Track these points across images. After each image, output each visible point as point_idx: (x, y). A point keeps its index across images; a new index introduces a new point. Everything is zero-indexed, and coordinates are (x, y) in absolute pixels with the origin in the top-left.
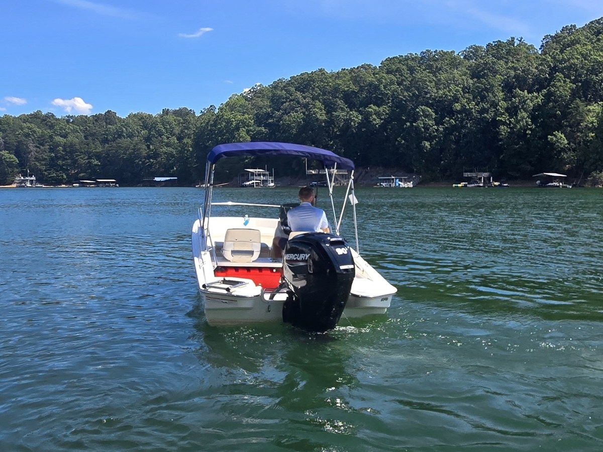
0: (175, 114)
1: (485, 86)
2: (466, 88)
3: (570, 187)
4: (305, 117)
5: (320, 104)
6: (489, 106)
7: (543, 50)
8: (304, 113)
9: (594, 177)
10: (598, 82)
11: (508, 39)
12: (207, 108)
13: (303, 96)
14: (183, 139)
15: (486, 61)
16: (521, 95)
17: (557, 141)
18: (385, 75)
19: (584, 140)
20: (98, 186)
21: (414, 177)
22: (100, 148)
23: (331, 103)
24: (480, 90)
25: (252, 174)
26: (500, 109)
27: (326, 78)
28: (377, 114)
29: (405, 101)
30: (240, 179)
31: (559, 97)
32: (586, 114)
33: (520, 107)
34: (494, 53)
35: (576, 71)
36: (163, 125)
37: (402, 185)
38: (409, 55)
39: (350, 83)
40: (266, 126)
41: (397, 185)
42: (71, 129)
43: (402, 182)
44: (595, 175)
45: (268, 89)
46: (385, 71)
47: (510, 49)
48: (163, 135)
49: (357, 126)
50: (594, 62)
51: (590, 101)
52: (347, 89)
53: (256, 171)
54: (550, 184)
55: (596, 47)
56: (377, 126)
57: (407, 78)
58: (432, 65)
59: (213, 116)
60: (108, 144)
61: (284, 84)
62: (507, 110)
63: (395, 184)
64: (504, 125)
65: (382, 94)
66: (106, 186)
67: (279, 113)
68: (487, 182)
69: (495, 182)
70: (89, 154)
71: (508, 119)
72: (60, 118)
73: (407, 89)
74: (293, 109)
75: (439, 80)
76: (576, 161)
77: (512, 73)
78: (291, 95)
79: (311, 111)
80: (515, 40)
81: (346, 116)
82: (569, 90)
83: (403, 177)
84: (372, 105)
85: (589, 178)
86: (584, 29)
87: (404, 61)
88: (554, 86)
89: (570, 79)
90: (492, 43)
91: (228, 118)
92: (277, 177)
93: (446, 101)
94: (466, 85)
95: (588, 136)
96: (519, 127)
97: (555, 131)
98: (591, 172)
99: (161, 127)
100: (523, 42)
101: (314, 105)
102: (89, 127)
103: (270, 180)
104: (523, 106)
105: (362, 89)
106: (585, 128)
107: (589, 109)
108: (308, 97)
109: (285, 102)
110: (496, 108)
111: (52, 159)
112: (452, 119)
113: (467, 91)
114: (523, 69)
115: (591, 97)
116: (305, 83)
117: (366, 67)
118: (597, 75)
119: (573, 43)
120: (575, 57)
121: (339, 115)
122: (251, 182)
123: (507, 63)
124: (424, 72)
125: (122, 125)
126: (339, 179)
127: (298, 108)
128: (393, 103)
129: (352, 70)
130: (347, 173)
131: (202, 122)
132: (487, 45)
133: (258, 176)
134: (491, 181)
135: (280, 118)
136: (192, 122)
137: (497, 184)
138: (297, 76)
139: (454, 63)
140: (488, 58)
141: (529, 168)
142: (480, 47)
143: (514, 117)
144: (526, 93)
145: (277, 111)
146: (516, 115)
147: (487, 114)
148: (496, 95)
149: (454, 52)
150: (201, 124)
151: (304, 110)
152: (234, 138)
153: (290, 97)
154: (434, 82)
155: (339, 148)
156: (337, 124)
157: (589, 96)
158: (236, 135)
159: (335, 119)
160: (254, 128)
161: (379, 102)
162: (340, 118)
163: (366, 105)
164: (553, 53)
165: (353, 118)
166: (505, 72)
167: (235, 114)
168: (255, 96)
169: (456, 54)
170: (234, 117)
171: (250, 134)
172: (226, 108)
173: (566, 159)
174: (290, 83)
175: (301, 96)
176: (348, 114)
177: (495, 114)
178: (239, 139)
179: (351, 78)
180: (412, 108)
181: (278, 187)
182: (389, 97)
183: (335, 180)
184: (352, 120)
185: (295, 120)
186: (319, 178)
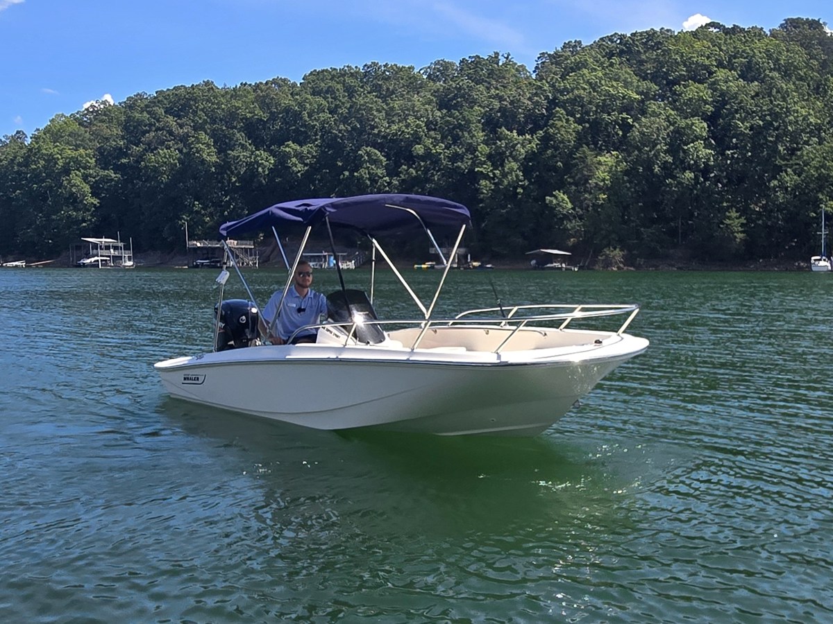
1: (457, 121)
2: (431, 122)
3: (576, 269)
4: (182, 157)
5: (207, 137)
6: (463, 149)
7: (537, 74)
8: (181, 151)
9: (607, 256)
10: (611, 123)
11: (490, 54)
12: (9, 135)
13: (178, 124)
15: (458, 84)
16: (509, 137)
17: (558, 204)
18: (309, 97)
19: (593, 204)
21: (357, 253)
23: (225, 136)
24: (451, 127)
25: (95, 246)
26: (480, 155)
27: (215, 97)
28: (299, 157)
29: (341, 138)
30: (73, 255)
31: (560, 142)
32: (596, 167)
33: (508, 153)
34: (470, 73)
35: (582, 106)
37: (340, 265)
38: (346, 68)
39: (255, 107)
40: (117, 169)
41: (332, 265)
44: (608, 252)
45: (118, 109)
46: (309, 90)
47: (492, 70)
49: (268, 174)
50: (605, 96)
51: (601, 149)
52: (251, 115)
53: (101, 242)
54: (549, 265)
55: (609, 74)
56: (299, 174)
57: (343, 103)
58: (380, 86)
59: (21, 148)
61: (146, 102)
62: (490, 157)
63: (329, 264)
64: (486, 179)
65: (304, 126)
67: (137, 149)
68: (463, 261)
69: (475, 261)
71: (491, 171)
73: (344, 120)
74: (162, 143)
75: (392, 109)
76: (583, 233)
77: (497, 104)
78: (158, 121)
79: (193, 148)
80: (500, 57)
81: (250, 157)
82: (574, 133)
83: (340, 254)
84: (290, 142)
85: (600, 258)
86: (592, 48)
87: (339, 77)
88: (553, 126)
89: (575, 117)
90: (467, 58)
91: (49, 153)
92: (138, 251)
93: (402, 140)
94: (431, 119)
95: (599, 199)
96: (506, 182)
97: (555, 191)
98: (603, 249)
100: (510, 61)
101: (197, 138)
103: (126, 256)
104: (511, 153)
105: (273, 117)
106: (595, 187)
107: (600, 161)
108: (187, 124)
109: (148, 132)
110: (473, 154)
112: (412, 168)
113: (433, 127)
114: (511, 98)
115: (602, 145)
116: (182, 102)
117: (280, 82)
118: (609, 115)
119: (578, 66)
120: (582, 87)
121: (239, 156)
122: (93, 259)
123: (488, 88)
124: (369, 95)
126: (241, 256)
127: (170, 141)
128: (324, 141)
129: (258, 86)
130: (253, 247)
132: (461, 62)
133: (104, 248)
134: (469, 260)
135: (140, 158)
137: (476, 264)
138: (168, 90)
139: (413, 84)
140: (463, 80)
141: (520, 240)
142: (452, 64)
143: (500, 169)
144: (515, 134)
145: (134, 145)
146: (502, 165)
147: (461, 162)
148: (474, 136)
149: (413, 68)
150: (1, 161)
151: (181, 145)
152: (61, 186)
153: (157, 124)
154: (384, 112)
155: (239, 208)
156: (236, 169)
157: (600, 142)
158: (65, 182)
159: (232, 162)
160: (97, 172)
161: (301, 139)
162: (241, 160)
163: (281, 143)
164: (552, 79)
165: (260, 162)
166: (486, 102)
167: (62, 147)
168: (96, 119)
169: (416, 71)
170: (60, 152)
171: (90, 181)
172: (44, 137)
173: (570, 230)
174: (156, 100)
175: (175, 123)
176: (252, 154)
177: (473, 162)
178: (71, 189)
179: (257, 99)
180: (352, 150)
181: (139, 267)
182: (316, 131)
183: (235, 257)
184: (259, 165)
185: (165, 160)
186: (208, 254)
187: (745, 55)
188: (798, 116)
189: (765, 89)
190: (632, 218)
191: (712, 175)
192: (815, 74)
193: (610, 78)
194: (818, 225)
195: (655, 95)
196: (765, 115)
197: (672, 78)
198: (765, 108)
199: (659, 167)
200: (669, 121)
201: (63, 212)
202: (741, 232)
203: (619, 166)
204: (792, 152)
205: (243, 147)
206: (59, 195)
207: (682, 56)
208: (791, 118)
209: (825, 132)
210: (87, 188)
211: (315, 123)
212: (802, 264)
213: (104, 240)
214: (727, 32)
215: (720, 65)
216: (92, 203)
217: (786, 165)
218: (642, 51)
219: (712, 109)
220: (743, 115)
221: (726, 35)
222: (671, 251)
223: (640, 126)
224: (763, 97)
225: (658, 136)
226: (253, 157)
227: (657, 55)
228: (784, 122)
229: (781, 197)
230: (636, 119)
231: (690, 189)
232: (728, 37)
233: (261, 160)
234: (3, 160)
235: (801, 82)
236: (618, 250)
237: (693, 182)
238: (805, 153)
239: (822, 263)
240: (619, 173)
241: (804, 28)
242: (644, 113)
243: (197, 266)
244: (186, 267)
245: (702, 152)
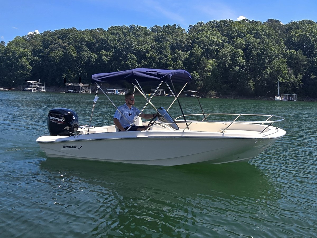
1: (161, 46)
2: (153, 46)
3: (200, 97)
4: (64, 54)
5: (73, 47)
6: (163, 56)
7: (189, 32)
8: (63, 52)
9: (210, 93)
10: (213, 50)
11: (173, 25)
13: (62, 42)
15: (162, 34)
16: (179, 53)
17: (195, 76)
18: (110, 35)
19: (206, 76)
21: (126, 89)
23: (80, 47)
24: (159, 48)
25: (31, 84)
26: (169, 58)
27: (76, 33)
28: (106, 56)
29: (121, 50)
31: (196, 55)
32: (207, 64)
34: (166, 31)
35: (203, 44)
37: (120, 93)
38: (123, 26)
39: (91, 38)
40: (39, 57)
41: (117, 93)
44: (211, 92)
45: (40, 36)
46: (110, 33)
47: (173, 30)
49: (95, 61)
50: (211, 40)
51: (209, 58)
52: (89, 40)
53: (33, 82)
54: (191, 96)
55: (212, 33)
56: (106, 62)
57: (122, 38)
58: (135, 33)
61: (51, 34)
62: (172, 59)
64: (170, 66)
65: (108, 45)
67: (47, 50)
68: (163, 94)
71: (173, 64)
73: (123, 44)
74: (56, 48)
75: (139, 41)
76: (203, 86)
77: (175, 41)
78: (55, 41)
79: (68, 51)
80: (176, 26)
81: (89, 55)
82: (200, 52)
83: (120, 90)
84: (103, 51)
85: (208, 94)
86: (207, 25)
87: (121, 29)
88: (193, 49)
89: (201, 47)
90: (165, 25)
91: (14, 50)
92: (47, 86)
93: (142, 52)
95: (208, 74)
96: (177, 68)
97: (194, 71)
98: (209, 91)
100: (180, 27)
101: (69, 47)
103: (42, 88)
104: (179, 58)
105: (97, 41)
106: (207, 70)
107: (209, 62)
109: (51, 44)
110: (167, 58)
112: (146, 61)
113: (153, 48)
114: (180, 40)
115: (209, 57)
116: (64, 34)
117: (100, 29)
118: (212, 47)
119: (202, 30)
120: (203, 37)
121: (85, 54)
122: (30, 89)
123: (172, 36)
124: (131, 36)
126: (85, 89)
127: (59, 48)
128: (115, 51)
129: (92, 31)
130: (89, 86)
132: (163, 26)
133: (34, 84)
134: (165, 93)
135: (48, 53)
137: (167, 95)
138: (59, 30)
139: (146, 33)
140: (164, 33)
142: (160, 27)
144: (181, 52)
146: (176, 62)
147: (163, 60)
148: (167, 51)
149: (147, 28)
151: (63, 50)
152: (18, 62)
153: (55, 42)
154: (136, 42)
155: (84, 73)
156: (84, 59)
157: (209, 56)
158: (20, 61)
159: (82, 56)
160: (32, 58)
161: (107, 49)
162: (85, 56)
163: (100, 50)
164: (193, 34)
166: (171, 40)
167: (19, 48)
168: (32, 39)
169: (148, 28)
170: (18, 50)
171: (29, 61)
172: (12, 44)
173: (198, 84)
174: (55, 33)
175: (61, 42)
176: (89, 54)
177: (167, 61)
178: (22, 63)
179: (91, 35)
180: (125, 54)
181: (47, 92)
182: (113, 47)
183: (83, 89)
184: (92, 58)
185: (58, 55)
186: (73, 88)
187: (256, 30)
188: (272, 51)
189: (262, 41)
190: (219, 81)
191: (245, 68)
192: (277, 37)
193: (213, 35)
194: (277, 86)
195: (227, 41)
196: (262, 50)
197: (232, 36)
198: (261, 47)
199: (228, 65)
200: (231, 50)
201: (19, 71)
202: (253, 87)
203: (215, 64)
204: (270, 62)
205: (86, 51)
206: (17, 65)
207: (236, 29)
208: (270, 51)
209: (280, 56)
210: (28, 63)
211: (112, 44)
212: (272, 98)
214: (250, 22)
215: (248, 33)
216: (30, 69)
217: (268, 66)
218: (223, 27)
219: (245, 47)
220: (255, 49)
221: (250, 23)
222: (231, 92)
223: (222, 51)
224: (261, 44)
225: (228, 55)
226: (90, 55)
227: (228, 28)
228: (267, 52)
229: (266, 76)
230: (221, 49)
231: (238, 72)
232: (250, 24)
233: (93, 56)
235: (273, 40)
236: (214, 91)
237: (238, 70)
238: (274, 62)
239: (278, 98)
240: (215, 66)
241: (274, 23)
242: (223, 47)
243: (68, 92)
244: (65, 92)
245: (241, 60)
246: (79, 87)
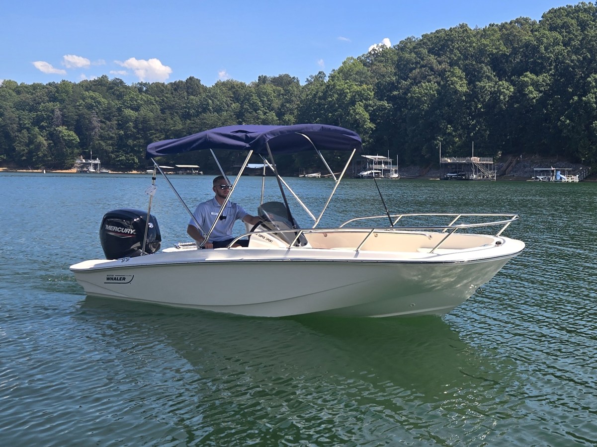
0: (274, 82)
4: (440, 88)
5: (461, 71)
8: (439, 83)
12: (314, 75)
14: (284, 114)
18: (547, 32)
20: (177, 174)
21: (581, 168)
22: (180, 125)
23: (474, 70)
25: (371, 162)
27: (468, 37)
28: (535, 85)
29: (572, 67)
30: (354, 168)
36: (259, 96)
37: (565, 178)
38: (580, 5)
39: (501, 44)
40: (389, 100)
41: (558, 178)
42: (144, 101)
43: (564, 175)
45: (393, 51)
46: (547, 27)
48: (259, 109)
49: (508, 101)
52: (496, 51)
53: (375, 158)
56: (534, 100)
57: (576, 36)
59: (322, 86)
60: (190, 120)
61: (414, 44)
65: (541, 58)
66: (188, 174)
67: (406, 83)
70: (167, 132)
72: (130, 85)
73: (576, 51)
74: (425, 78)
78: (423, 59)
79: (448, 81)
81: (494, 87)
83: (566, 169)
84: (528, 73)
87: (574, 13)
91: (341, 88)
92: (402, 166)
99: (257, 100)
101: (452, 72)
102: (167, 98)
103: (393, 169)
105: (515, 51)
108: (444, 61)
109: (415, 69)
111: (120, 138)
116: (442, 43)
117: (522, 21)
121: (485, 86)
122: (369, 172)
125: (207, 96)
126: (482, 170)
127: (431, 76)
128: (557, 70)
129: (503, 26)
130: (492, 163)
131: (308, 93)
133: (377, 163)
135: (408, 90)
136: (296, 93)
138: (431, 33)
145: (403, 80)
150: (307, 96)
151: (439, 79)
152: (348, 114)
153: (422, 62)
155: (482, 130)
156: (482, 97)
158: (352, 111)
159: (479, 92)
160: (375, 103)
161: (538, 69)
162: (486, 90)
163: (520, 73)
165: (502, 90)
167: (351, 83)
168: (376, 60)
170: (349, 87)
171: (369, 110)
172: (338, 75)
174: (422, 42)
175: (435, 61)
176: (496, 84)
178: (355, 116)
179: (502, 37)
180: (582, 77)
181: (403, 178)
182: (551, 62)
183: (478, 171)
184: (501, 93)
185: (426, 91)
186: (456, 168)
205: (489, 78)
206: (347, 121)
210: (367, 116)
211: (550, 55)
213: (377, 157)
216: (370, 127)
226: (496, 86)
233: (503, 89)
234: (309, 95)
243: (447, 179)
244: (439, 179)
246: (470, 165)
